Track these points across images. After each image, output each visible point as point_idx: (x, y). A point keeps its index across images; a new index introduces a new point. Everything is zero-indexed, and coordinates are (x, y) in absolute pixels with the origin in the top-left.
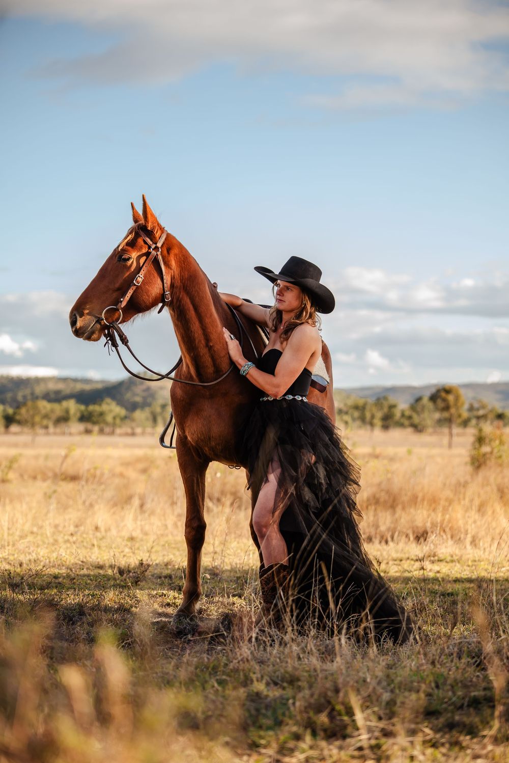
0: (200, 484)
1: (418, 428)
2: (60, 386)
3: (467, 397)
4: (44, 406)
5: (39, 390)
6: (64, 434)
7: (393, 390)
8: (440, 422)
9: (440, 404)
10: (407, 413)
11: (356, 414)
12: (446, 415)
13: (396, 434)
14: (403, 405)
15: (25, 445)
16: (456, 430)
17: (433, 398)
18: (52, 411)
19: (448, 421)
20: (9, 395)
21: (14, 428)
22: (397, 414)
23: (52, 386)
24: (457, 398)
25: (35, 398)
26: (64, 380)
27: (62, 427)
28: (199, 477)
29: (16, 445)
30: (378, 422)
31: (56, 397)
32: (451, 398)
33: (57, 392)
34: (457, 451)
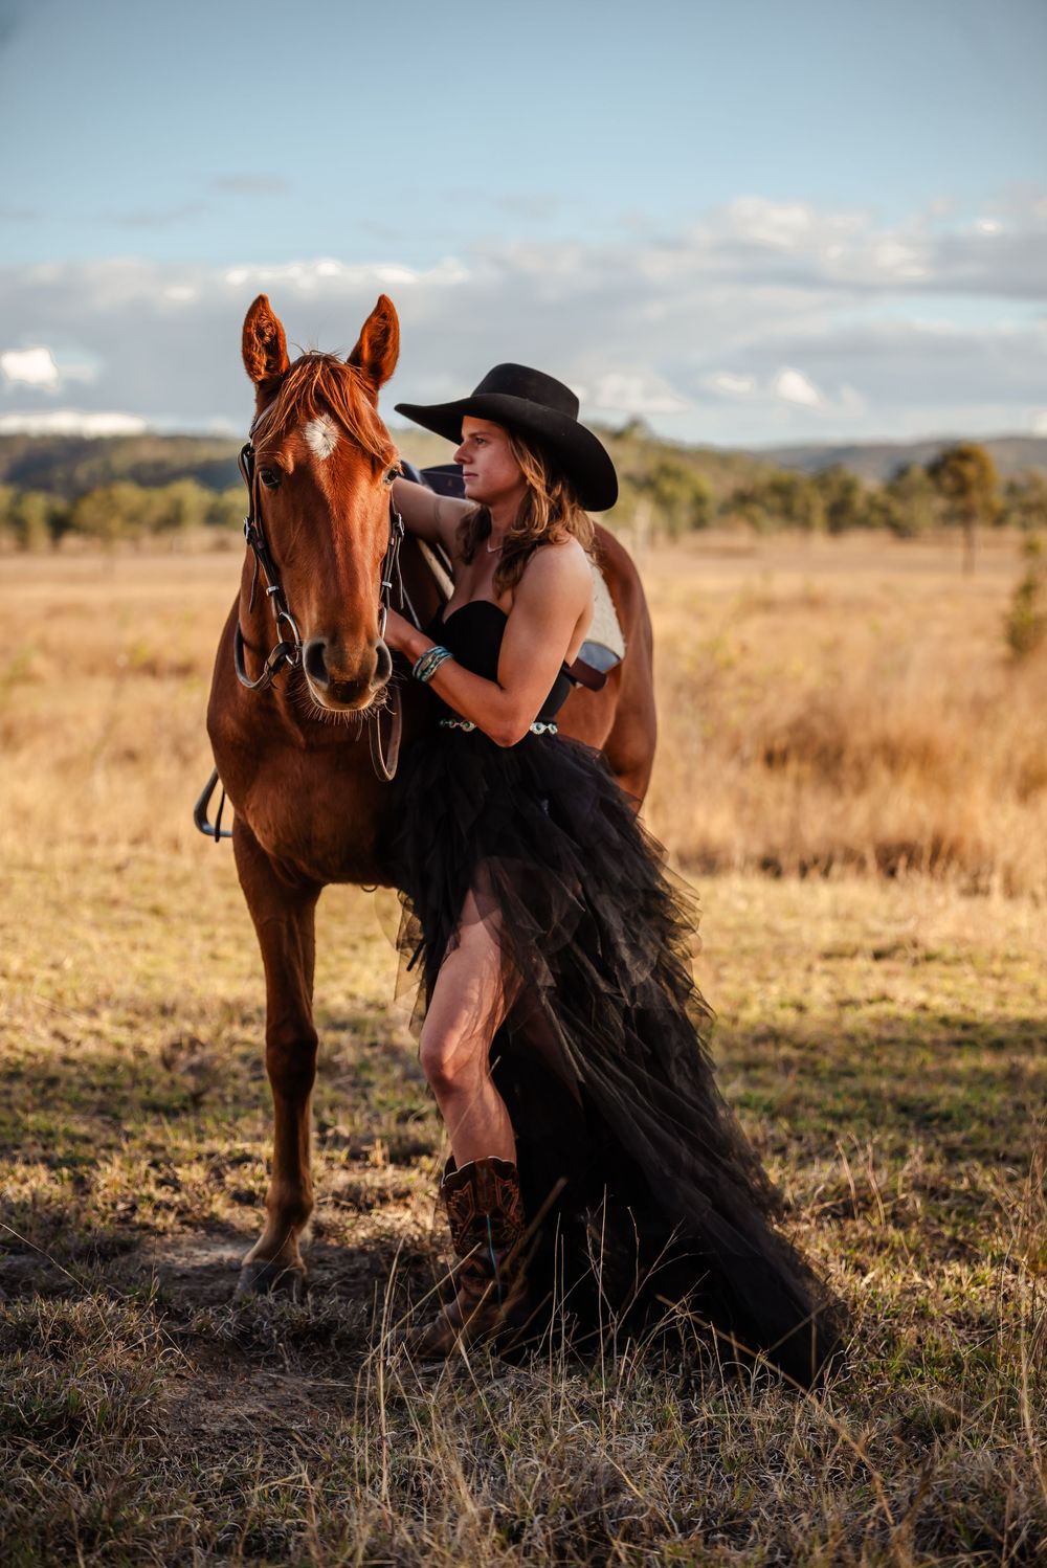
0: (299, 937)
1: (901, 530)
2: (163, 453)
3: (1003, 466)
4: (129, 495)
5: (121, 460)
6: (170, 550)
7: (851, 451)
8: (948, 518)
9: (948, 481)
10: (882, 498)
11: (775, 501)
12: (960, 504)
13: (858, 542)
14: (870, 482)
15: (92, 579)
16: (982, 533)
17: (935, 470)
18: (149, 504)
19: (963, 517)
20: (59, 474)
21: (71, 541)
22: (859, 502)
23: (148, 453)
24: (983, 468)
25: (110, 478)
26: (173, 440)
27: (167, 539)
28: (294, 919)
29: (73, 579)
30: (819, 517)
31: (154, 476)
32: (970, 470)
33: (159, 465)
34: (982, 579)
